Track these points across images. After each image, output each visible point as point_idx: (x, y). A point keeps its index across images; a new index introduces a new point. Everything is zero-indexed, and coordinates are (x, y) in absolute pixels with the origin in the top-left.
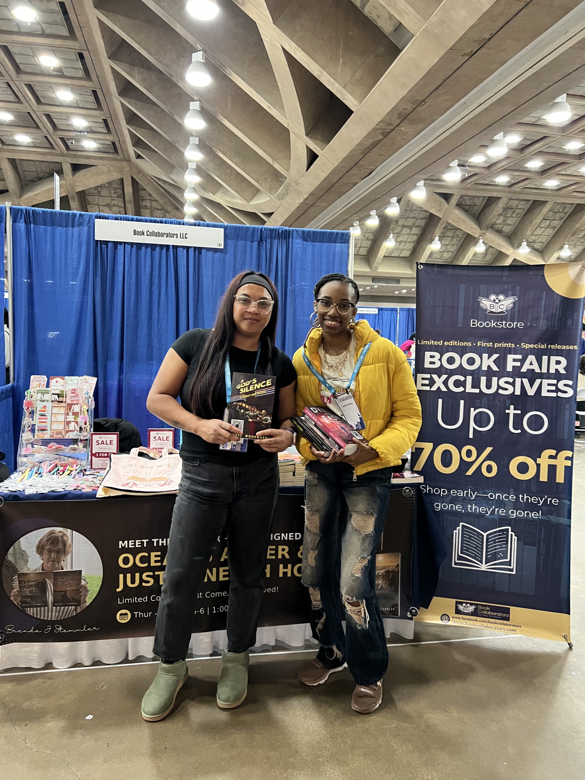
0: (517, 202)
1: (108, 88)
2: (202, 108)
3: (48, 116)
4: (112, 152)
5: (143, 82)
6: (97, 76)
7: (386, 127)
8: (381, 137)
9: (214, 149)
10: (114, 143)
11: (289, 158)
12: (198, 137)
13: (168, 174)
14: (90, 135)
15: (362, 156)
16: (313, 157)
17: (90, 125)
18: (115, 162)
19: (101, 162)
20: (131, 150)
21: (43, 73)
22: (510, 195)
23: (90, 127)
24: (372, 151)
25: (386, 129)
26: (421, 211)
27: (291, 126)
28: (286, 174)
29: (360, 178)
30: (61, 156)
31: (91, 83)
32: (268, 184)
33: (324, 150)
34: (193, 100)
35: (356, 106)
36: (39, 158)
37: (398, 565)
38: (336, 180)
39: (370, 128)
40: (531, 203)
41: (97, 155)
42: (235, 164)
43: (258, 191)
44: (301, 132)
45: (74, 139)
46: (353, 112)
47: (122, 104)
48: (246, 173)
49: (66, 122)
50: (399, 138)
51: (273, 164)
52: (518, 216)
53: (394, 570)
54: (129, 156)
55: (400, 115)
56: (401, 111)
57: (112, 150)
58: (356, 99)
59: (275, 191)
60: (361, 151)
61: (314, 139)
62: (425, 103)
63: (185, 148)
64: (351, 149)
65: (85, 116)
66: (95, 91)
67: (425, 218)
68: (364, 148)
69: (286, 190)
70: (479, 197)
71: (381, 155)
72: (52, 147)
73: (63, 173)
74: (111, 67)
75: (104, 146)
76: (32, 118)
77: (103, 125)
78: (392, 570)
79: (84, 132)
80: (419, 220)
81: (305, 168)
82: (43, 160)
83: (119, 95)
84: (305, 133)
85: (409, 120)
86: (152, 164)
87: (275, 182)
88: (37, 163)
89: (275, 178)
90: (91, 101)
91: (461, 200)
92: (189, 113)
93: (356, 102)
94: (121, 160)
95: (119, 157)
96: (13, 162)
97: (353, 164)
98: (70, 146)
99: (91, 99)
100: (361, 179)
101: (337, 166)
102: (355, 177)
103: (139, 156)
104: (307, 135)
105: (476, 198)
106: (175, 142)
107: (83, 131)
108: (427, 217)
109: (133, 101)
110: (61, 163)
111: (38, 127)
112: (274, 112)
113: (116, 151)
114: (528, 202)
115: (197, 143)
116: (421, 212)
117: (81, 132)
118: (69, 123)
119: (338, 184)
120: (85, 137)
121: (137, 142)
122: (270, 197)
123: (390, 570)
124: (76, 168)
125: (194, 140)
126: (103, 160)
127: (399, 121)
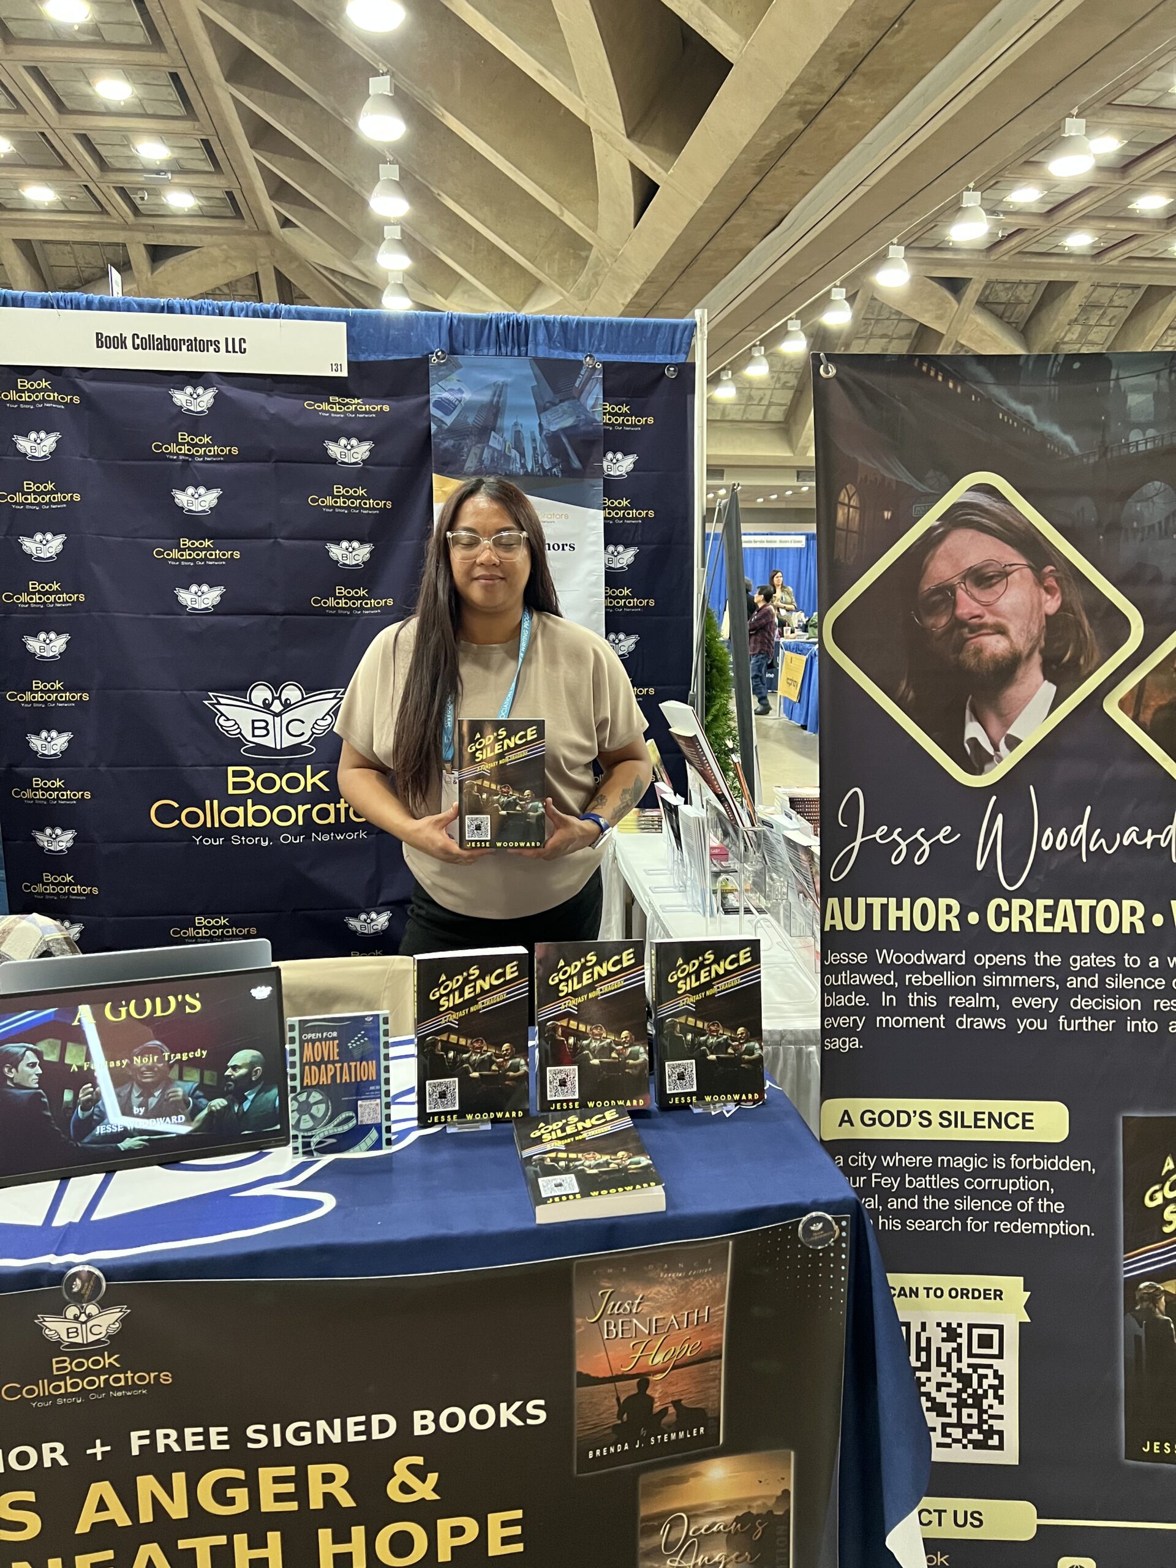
0: (1112, 291)
1: (202, 66)
2: (396, 89)
3: (85, 139)
4: (230, 215)
5: (271, 43)
6: (176, 39)
7: (811, 98)
8: (800, 125)
9: (432, 189)
10: (230, 194)
11: (594, 196)
12: (397, 163)
13: (348, 258)
14: (177, 179)
15: (758, 179)
16: (646, 190)
17: (176, 156)
18: (237, 237)
19: (207, 239)
20: (269, 208)
21: (60, 39)
22: (1096, 277)
23: (177, 160)
24: (780, 164)
25: (810, 103)
26: (900, 320)
27: (594, 118)
28: (591, 236)
29: (756, 236)
30: (123, 229)
31: (163, 56)
32: (556, 267)
33: (671, 171)
34: (377, 74)
35: (737, 46)
36: (78, 236)
37: (786, 1492)
38: (701, 244)
39: (773, 103)
40: (1142, 291)
41: (197, 223)
42: (483, 223)
43: (538, 283)
44: (615, 128)
45: (146, 190)
46: (732, 65)
47: (236, 101)
48: (507, 243)
49: (124, 151)
50: (842, 125)
51: (562, 215)
52: (1113, 323)
53: (770, 1512)
54: (266, 224)
55: (841, 59)
56: (844, 50)
57: (229, 212)
58: (735, 29)
59: (571, 280)
60: (754, 165)
61: (645, 144)
62: (902, 24)
63: (370, 191)
64: (731, 162)
65: (162, 135)
66: (176, 74)
67: (908, 336)
68: (760, 158)
69: (596, 275)
70: (1026, 284)
71: (802, 173)
72: (104, 211)
73: (131, 268)
74: (201, 13)
75: (211, 203)
76: (53, 147)
77: (203, 154)
78: (764, 1512)
79: (165, 172)
80: (895, 342)
81: (632, 219)
82: (88, 239)
83: (226, 80)
84: (624, 132)
85: (864, 75)
86: (314, 238)
87: (572, 261)
88: (76, 247)
89: (571, 251)
90: (170, 98)
91: (987, 292)
92: (368, 105)
93: (734, 37)
94: (250, 233)
95: (246, 227)
96: (26, 247)
97: (739, 201)
98: (140, 207)
99: (170, 94)
100: (758, 239)
101: (701, 207)
102: (745, 234)
103: (286, 223)
104: (629, 136)
105: (1021, 287)
106: (353, 182)
107: (162, 171)
108: (913, 334)
109: (256, 91)
110: (124, 245)
111: (66, 166)
112: (552, 84)
113: (238, 214)
114: (1136, 291)
115: (397, 179)
116: (901, 324)
117: (158, 172)
118: (131, 154)
119: (706, 254)
120: (169, 183)
121: (280, 190)
122: (561, 294)
123: (754, 1512)
124: (158, 254)
125: (390, 172)
126: (211, 234)
127: (841, 79)
